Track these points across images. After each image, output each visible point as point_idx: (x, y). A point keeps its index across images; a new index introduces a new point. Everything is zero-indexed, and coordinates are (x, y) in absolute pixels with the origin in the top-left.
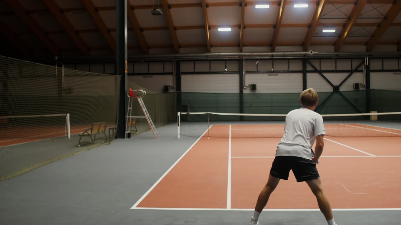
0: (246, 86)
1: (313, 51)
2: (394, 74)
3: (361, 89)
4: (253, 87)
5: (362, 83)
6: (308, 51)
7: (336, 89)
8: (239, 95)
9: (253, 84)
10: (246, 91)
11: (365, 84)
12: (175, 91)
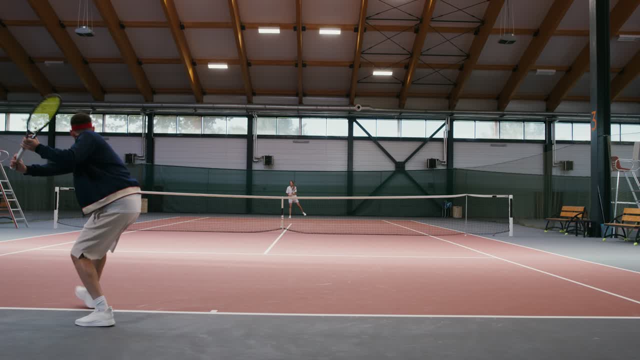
0: (258, 159)
1: (362, 106)
2: (492, 145)
3: (439, 167)
4: (268, 160)
5: (441, 159)
6: (354, 106)
7: (400, 167)
8: (246, 171)
9: (267, 155)
10: (258, 166)
11: (445, 160)
12: (144, 162)
